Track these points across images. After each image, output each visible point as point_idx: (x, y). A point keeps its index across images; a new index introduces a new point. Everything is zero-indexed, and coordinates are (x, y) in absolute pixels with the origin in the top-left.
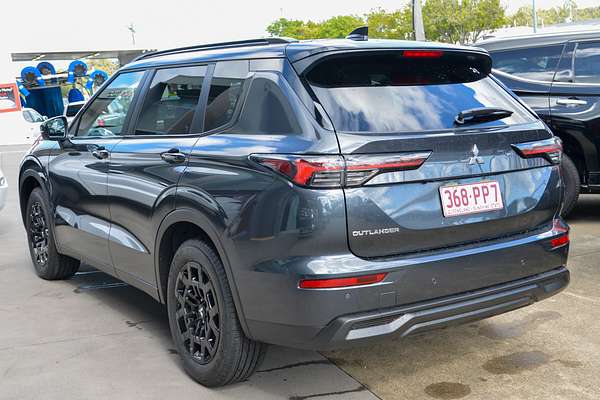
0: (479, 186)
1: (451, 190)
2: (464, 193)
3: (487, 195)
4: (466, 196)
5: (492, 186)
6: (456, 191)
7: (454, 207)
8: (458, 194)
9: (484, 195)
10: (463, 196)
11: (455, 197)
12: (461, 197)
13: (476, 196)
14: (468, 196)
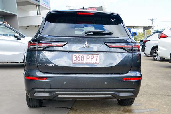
0: (90, 55)
1: (77, 55)
2: (82, 57)
3: (93, 59)
4: (83, 58)
5: (95, 56)
6: (79, 56)
7: (77, 61)
8: (80, 57)
9: (91, 59)
10: (82, 58)
11: (78, 58)
12: (81, 58)
13: (87, 59)
14: (84, 58)
